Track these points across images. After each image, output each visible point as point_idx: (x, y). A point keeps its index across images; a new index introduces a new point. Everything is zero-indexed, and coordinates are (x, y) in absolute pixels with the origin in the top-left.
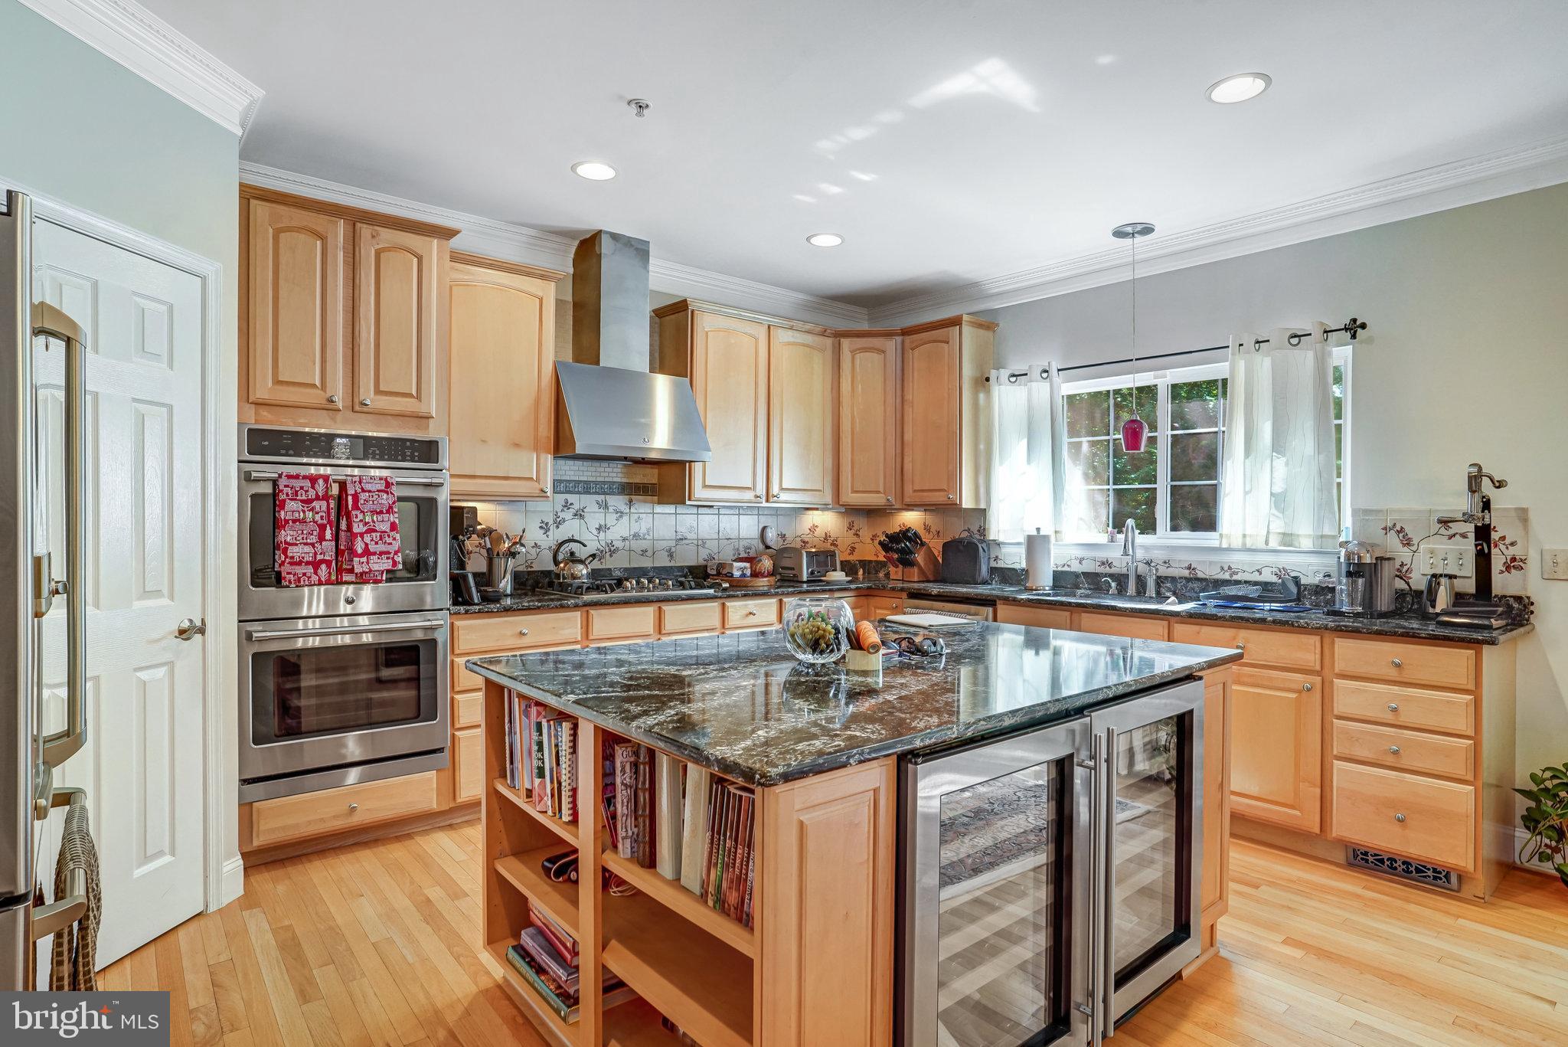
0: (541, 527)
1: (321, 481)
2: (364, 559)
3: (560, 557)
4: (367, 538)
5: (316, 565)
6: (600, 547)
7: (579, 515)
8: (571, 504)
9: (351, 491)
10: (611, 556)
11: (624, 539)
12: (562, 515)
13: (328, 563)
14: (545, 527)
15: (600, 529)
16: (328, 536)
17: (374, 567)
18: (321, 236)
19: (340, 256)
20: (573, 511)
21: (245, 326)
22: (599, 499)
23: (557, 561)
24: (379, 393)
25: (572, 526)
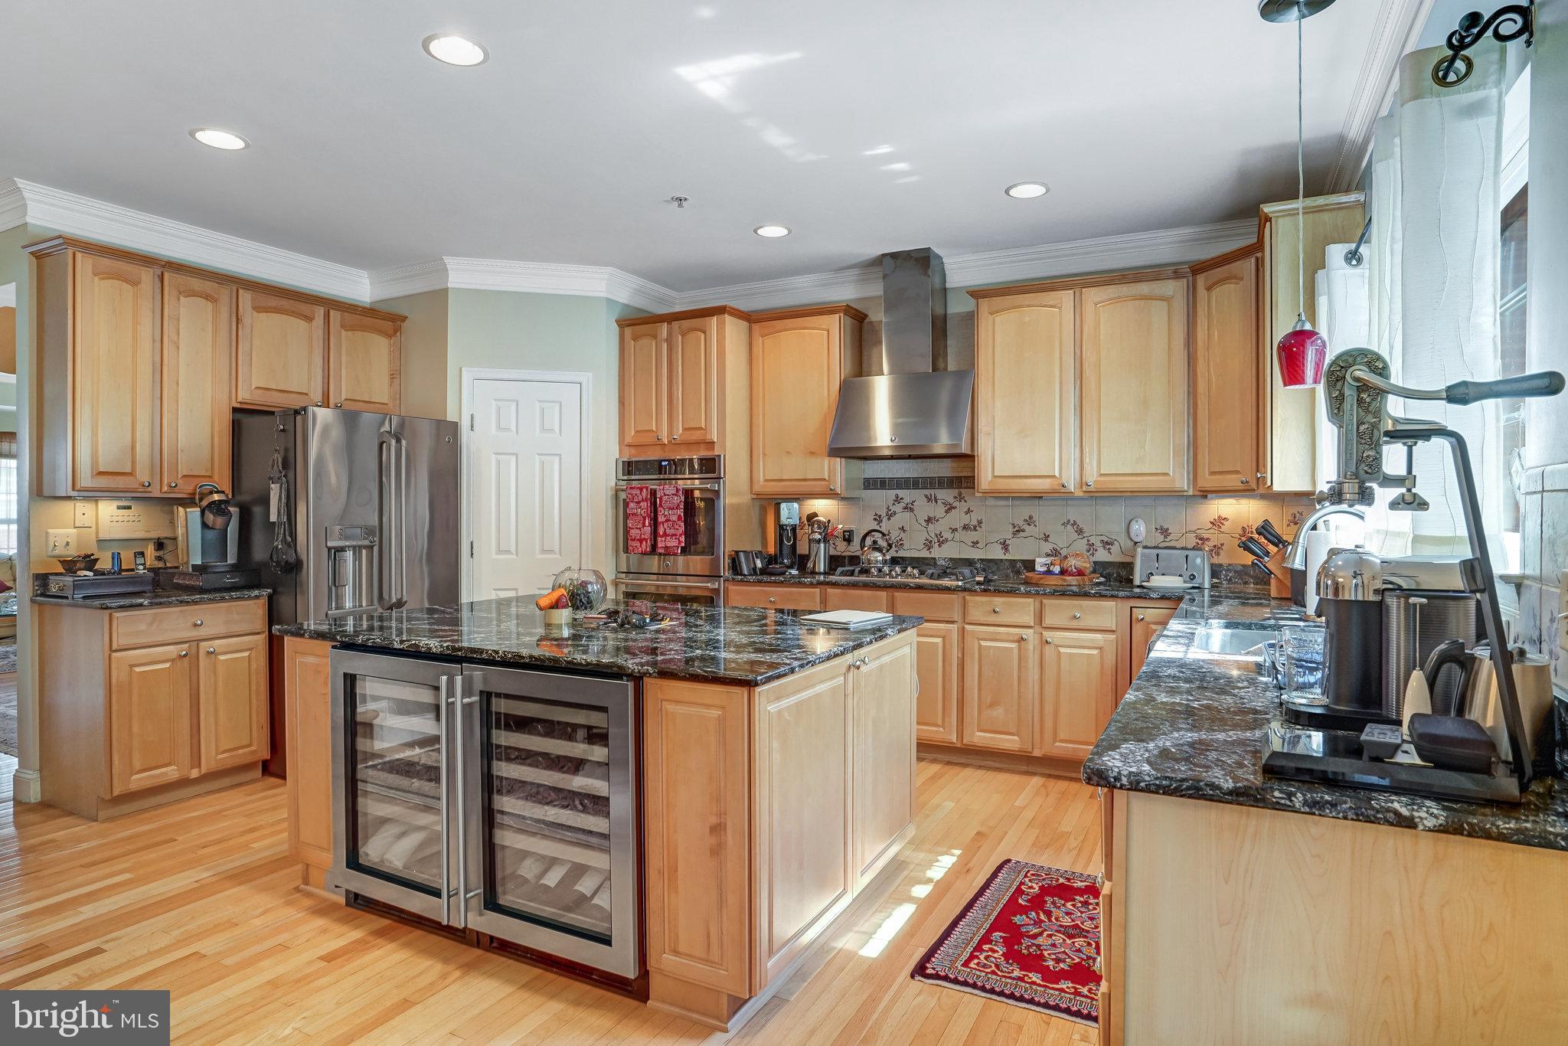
0: (875, 519)
1: (644, 490)
2: (663, 539)
3: (867, 543)
4: (666, 526)
5: (641, 541)
6: (928, 537)
7: (909, 508)
8: (902, 499)
9: (658, 496)
10: (940, 546)
11: (954, 530)
12: (893, 508)
13: (646, 540)
14: (878, 519)
15: (929, 520)
16: (647, 524)
17: (669, 544)
18: (655, 337)
19: (665, 346)
20: (902, 505)
21: (622, 402)
22: (927, 492)
23: (862, 546)
24: (684, 429)
25: (902, 518)
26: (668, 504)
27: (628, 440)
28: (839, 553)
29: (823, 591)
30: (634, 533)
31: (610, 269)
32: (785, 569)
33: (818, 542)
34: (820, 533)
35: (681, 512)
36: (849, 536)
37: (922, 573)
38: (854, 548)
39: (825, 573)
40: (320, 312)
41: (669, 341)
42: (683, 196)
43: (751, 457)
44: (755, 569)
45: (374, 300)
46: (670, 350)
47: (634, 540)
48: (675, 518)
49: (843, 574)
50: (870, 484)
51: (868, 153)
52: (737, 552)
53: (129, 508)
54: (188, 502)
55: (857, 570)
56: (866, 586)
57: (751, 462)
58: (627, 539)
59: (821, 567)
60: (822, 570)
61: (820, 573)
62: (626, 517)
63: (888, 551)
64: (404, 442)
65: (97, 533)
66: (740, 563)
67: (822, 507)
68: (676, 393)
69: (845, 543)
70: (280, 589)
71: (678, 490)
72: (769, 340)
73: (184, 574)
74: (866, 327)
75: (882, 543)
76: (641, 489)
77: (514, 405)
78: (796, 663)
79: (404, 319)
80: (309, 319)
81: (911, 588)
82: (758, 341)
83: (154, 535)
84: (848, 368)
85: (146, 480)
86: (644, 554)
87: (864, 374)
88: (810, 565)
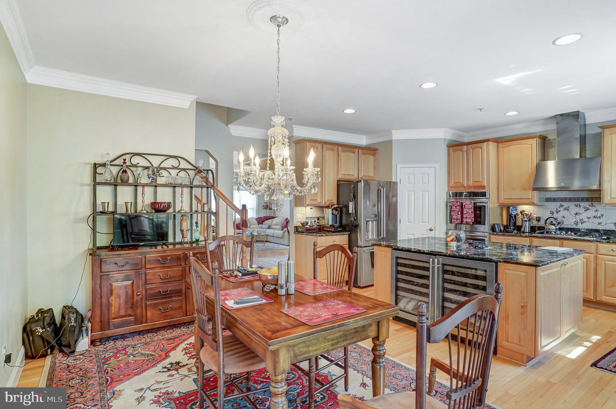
0: (550, 213)
2: (466, 219)
3: (548, 222)
4: (466, 214)
5: (457, 219)
6: (576, 220)
7: (567, 209)
8: (563, 205)
9: (464, 204)
10: (582, 224)
11: (589, 218)
12: (559, 209)
13: (459, 219)
14: (552, 213)
15: (576, 214)
16: (459, 214)
17: (468, 221)
18: (462, 151)
19: (465, 154)
20: (563, 208)
21: (449, 173)
22: (576, 203)
23: (546, 224)
24: (473, 182)
25: (563, 213)
26: (467, 207)
27: (451, 185)
28: (534, 225)
29: (531, 239)
30: (454, 217)
31: (445, 129)
32: (513, 231)
33: (526, 221)
34: (527, 218)
35: (472, 210)
36: (539, 219)
37: (575, 234)
38: (542, 223)
39: (529, 233)
40: (357, 150)
41: (467, 152)
42: (482, 108)
43: (498, 191)
44: (501, 230)
45: (366, 144)
46: (468, 155)
47: (454, 219)
48: (470, 212)
49: (539, 233)
50: (548, 200)
51: (560, 89)
52: (494, 224)
53: (312, 209)
54: (328, 207)
55: (545, 232)
56: (550, 238)
57: (498, 192)
58: (451, 219)
59: (527, 230)
60: (528, 231)
61: (526, 233)
62: (451, 211)
63: (558, 225)
64: (385, 189)
65: (306, 216)
66: (495, 228)
67: (527, 209)
68: (470, 169)
69: (537, 222)
70: (352, 232)
71: (471, 203)
72: (505, 149)
73: (327, 227)
74: (546, 141)
75: (554, 222)
76: (457, 202)
77: (413, 175)
78: (549, 262)
79: (377, 150)
80: (354, 153)
81: (571, 239)
82: (501, 150)
83: (317, 216)
84: (539, 158)
85: (320, 201)
86: (459, 224)
87: (546, 159)
88: (523, 229)
